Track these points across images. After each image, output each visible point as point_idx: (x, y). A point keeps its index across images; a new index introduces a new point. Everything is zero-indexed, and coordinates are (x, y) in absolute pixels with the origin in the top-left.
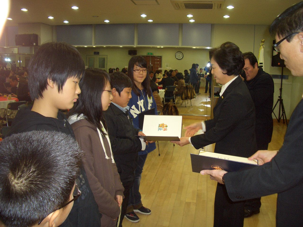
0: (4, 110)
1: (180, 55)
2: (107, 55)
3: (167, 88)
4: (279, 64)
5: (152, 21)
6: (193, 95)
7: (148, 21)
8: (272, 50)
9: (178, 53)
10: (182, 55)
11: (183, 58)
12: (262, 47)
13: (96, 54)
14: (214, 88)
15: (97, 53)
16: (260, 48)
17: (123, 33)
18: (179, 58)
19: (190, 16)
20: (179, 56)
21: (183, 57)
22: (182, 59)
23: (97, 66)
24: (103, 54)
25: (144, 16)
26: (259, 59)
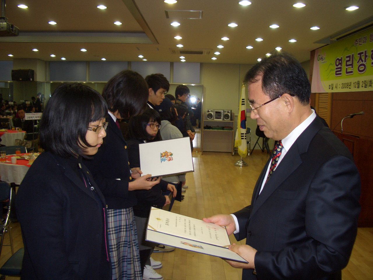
0: (19, 141)
7: (143, 60)
14: (203, 122)
19: (182, 57)
25: (141, 56)
26: (242, 96)
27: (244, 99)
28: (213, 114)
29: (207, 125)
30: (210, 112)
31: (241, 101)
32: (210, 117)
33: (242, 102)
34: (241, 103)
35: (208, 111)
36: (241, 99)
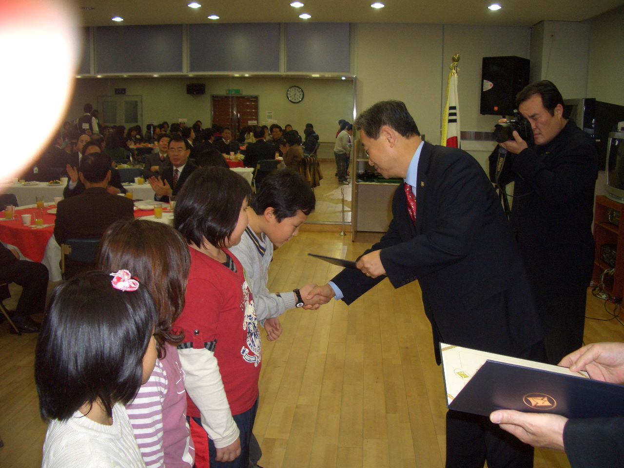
1: (298, 94)
2: (141, 96)
3: (259, 164)
4: (496, 108)
5: (218, 18)
6: (317, 177)
7: (209, 17)
8: (481, 79)
9: (293, 88)
10: (301, 93)
11: (302, 99)
12: (455, 71)
13: (119, 93)
14: (355, 163)
15: (121, 92)
16: (450, 75)
17: (160, 46)
18: (295, 100)
20: (295, 94)
21: (303, 97)
22: (300, 101)
23: (121, 120)
24: (134, 92)
25: (195, 6)
26: (448, 99)
27: (454, 108)
29: (366, 171)
33: (450, 114)
34: (447, 118)
36: (448, 108)
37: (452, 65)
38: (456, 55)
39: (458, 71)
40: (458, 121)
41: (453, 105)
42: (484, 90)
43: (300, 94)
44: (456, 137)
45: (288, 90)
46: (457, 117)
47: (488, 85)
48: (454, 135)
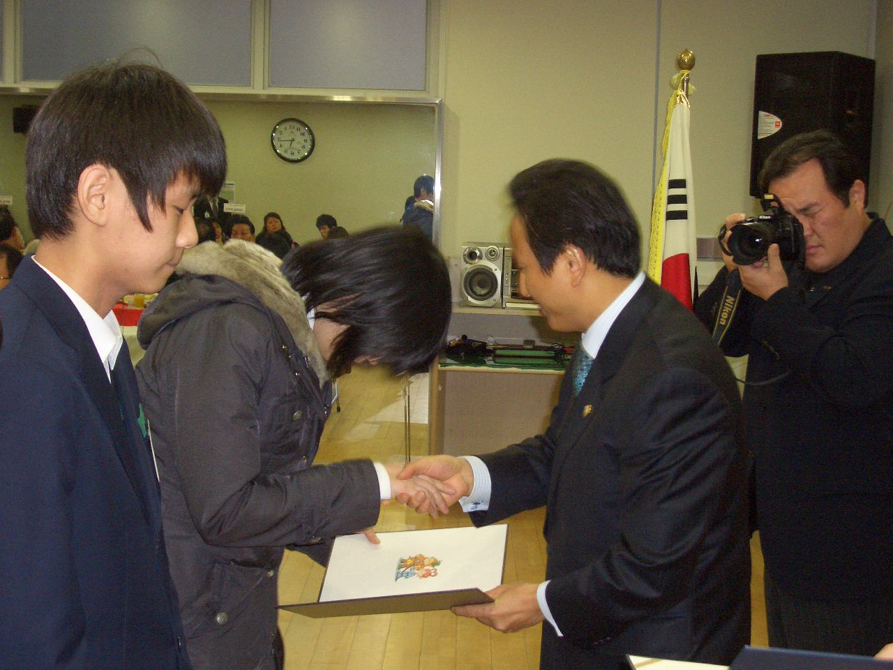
1: (299, 138)
8: (752, 109)
9: (287, 125)
10: (308, 137)
11: (310, 152)
12: (684, 93)
16: (672, 100)
18: (293, 154)
20: (293, 141)
21: (312, 149)
22: (305, 158)
26: (667, 161)
27: (680, 183)
28: (498, 275)
29: (464, 337)
30: (485, 263)
31: (664, 192)
32: (483, 292)
33: (672, 200)
34: (663, 207)
35: (472, 255)
36: (665, 183)
37: (676, 77)
38: (686, 52)
39: (691, 92)
40: (691, 215)
41: (678, 176)
42: (760, 137)
43: (305, 141)
44: (686, 257)
45: (274, 130)
46: (689, 207)
47: (771, 125)
48: (682, 250)
